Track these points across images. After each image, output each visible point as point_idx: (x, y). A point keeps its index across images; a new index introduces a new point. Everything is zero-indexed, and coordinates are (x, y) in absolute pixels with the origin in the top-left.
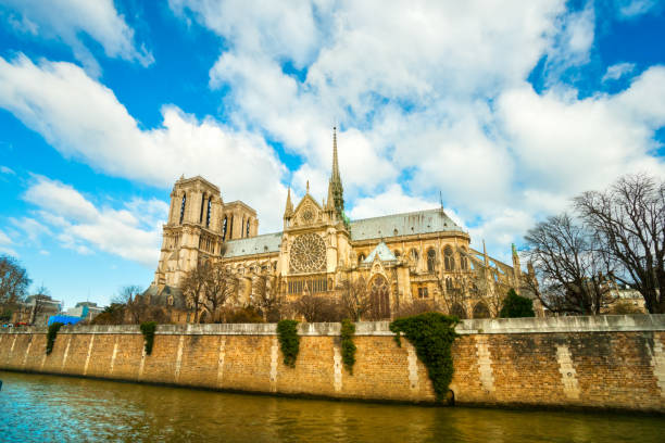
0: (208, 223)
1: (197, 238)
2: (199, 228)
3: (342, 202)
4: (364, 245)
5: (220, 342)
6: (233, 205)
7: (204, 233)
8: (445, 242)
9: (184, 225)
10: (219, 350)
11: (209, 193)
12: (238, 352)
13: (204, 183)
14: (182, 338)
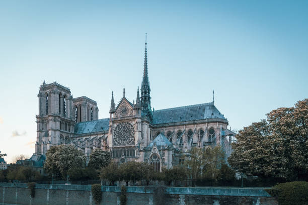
0: (64, 113)
1: (58, 123)
2: (59, 117)
3: (149, 98)
4: (160, 127)
5: (66, 194)
6: (80, 99)
7: (62, 119)
8: (210, 126)
9: (50, 116)
10: (66, 197)
11: (63, 93)
12: (75, 198)
13: (59, 87)
14: (48, 191)
